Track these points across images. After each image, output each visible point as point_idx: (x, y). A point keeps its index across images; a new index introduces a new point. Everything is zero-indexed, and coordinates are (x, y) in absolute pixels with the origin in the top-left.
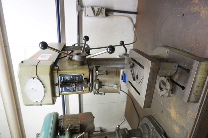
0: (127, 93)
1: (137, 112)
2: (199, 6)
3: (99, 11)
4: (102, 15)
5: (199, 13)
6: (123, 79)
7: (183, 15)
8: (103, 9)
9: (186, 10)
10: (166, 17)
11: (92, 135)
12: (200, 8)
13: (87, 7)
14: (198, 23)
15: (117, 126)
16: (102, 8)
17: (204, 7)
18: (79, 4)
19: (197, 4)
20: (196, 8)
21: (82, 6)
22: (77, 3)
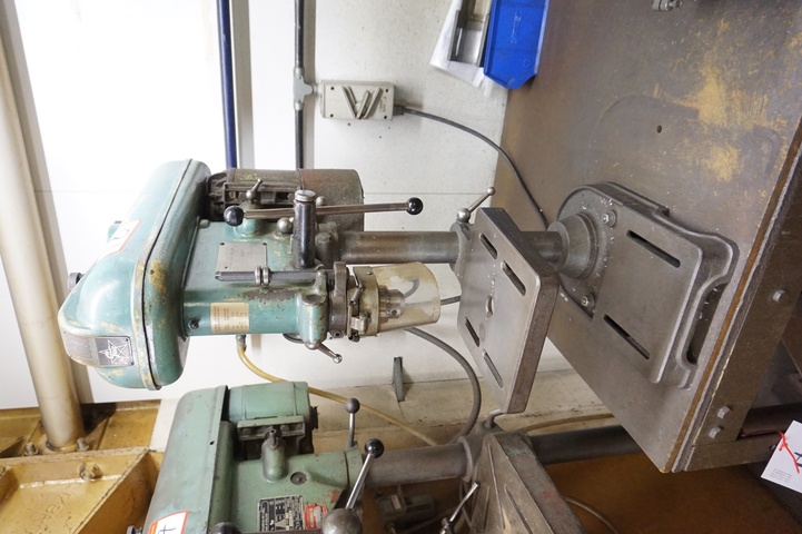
0: (498, 143)
1: (538, 208)
6: (486, 63)
11: (356, 233)
15: (462, 215)
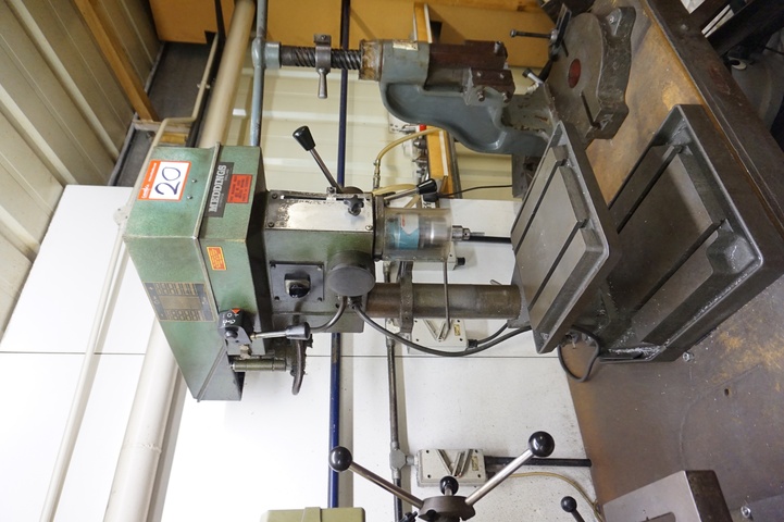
2: (750, 349)
3: (465, 459)
4: (477, 473)
5: (762, 363)
7: (727, 391)
8: (474, 454)
9: (725, 375)
10: (682, 424)
12: (754, 352)
13: (424, 453)
14: (778, 388)
16: (471, 451)
17: (763, 347)
18: (398, 447)
19: (743, 349)
20: (747, 358)
21: (408, 455)
22: (394, 444)
